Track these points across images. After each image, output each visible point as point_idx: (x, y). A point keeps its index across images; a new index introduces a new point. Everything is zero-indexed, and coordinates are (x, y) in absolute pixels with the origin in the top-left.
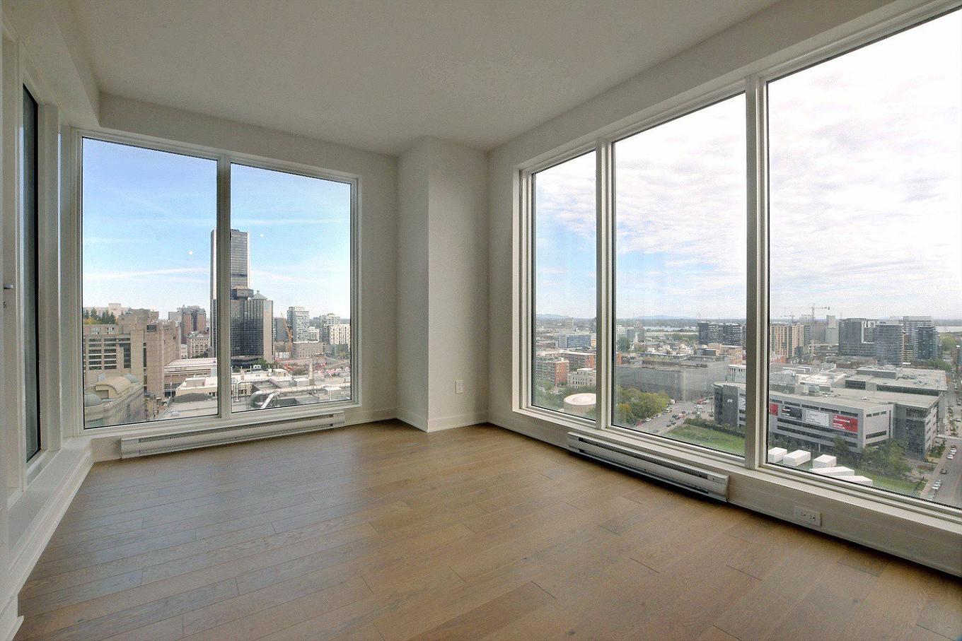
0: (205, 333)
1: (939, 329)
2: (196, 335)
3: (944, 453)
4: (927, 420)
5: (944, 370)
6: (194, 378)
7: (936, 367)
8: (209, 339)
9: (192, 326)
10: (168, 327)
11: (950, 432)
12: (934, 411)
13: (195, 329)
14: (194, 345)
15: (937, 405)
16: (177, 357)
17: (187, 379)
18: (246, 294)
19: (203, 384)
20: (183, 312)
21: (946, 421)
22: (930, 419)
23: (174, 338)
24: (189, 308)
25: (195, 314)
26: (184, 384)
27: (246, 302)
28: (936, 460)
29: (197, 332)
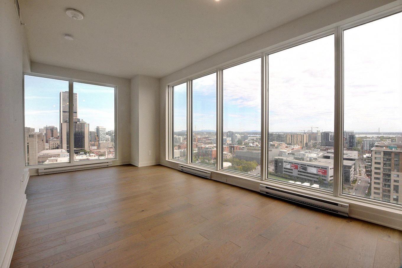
0: (57, 138)
1: (357, 136)
2: (53, 139)
3: (357, 182)
4: (351, 170)
5: (357, 151)
6: (52, 158)
7: (355, 150)
8: (59, 141)
9: (51, 135)
10: (39, 136)
11: (359, 174)
12: (353, 167)
13: (52, 136)
14: (52, 144)
15: (354, 164)
16: (44, 149)
17: (49, 159)
18: (76, 121)
19: (57, 161)
20: (47, 129)
21: (358, 170)
22: (352, 169)
23: (42, 140)
24: (49, 127)
25: (52, 130)
26: (48, 161)
27: (76, 124)
28: (354, 185)
29: (53, 138)
